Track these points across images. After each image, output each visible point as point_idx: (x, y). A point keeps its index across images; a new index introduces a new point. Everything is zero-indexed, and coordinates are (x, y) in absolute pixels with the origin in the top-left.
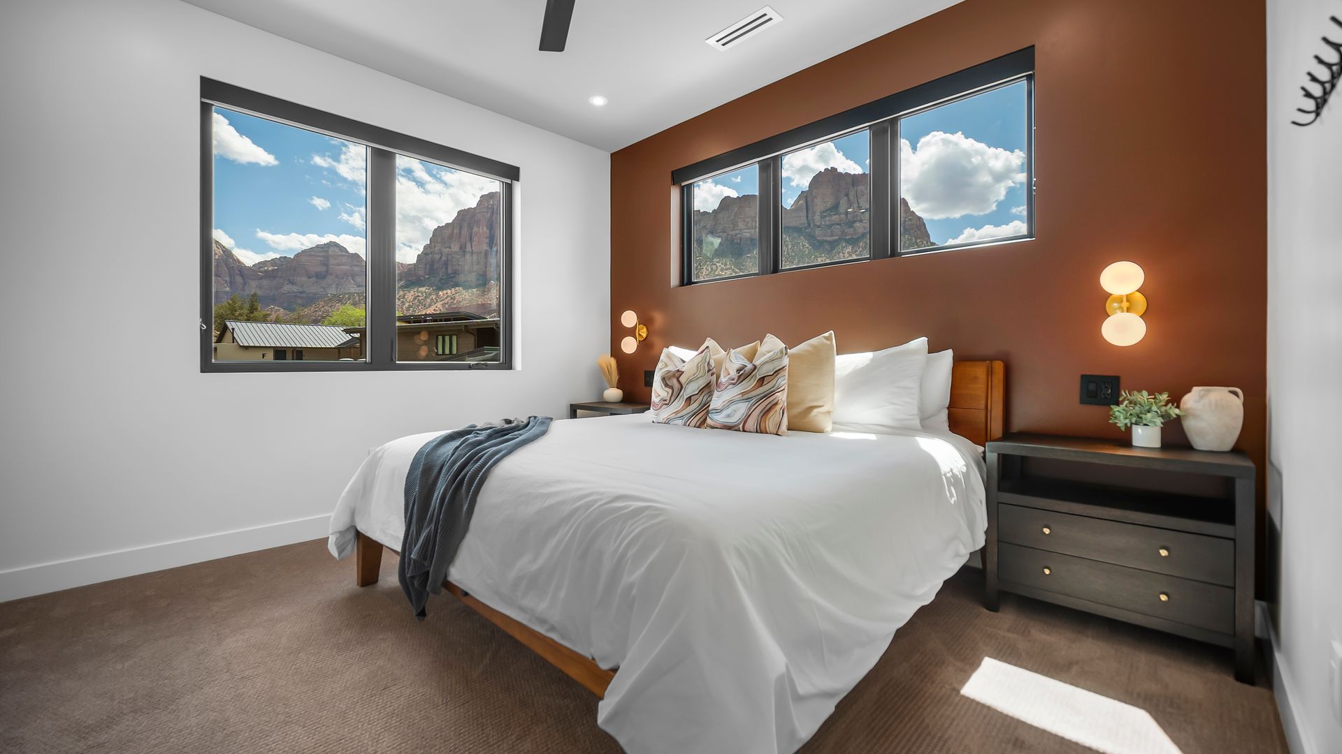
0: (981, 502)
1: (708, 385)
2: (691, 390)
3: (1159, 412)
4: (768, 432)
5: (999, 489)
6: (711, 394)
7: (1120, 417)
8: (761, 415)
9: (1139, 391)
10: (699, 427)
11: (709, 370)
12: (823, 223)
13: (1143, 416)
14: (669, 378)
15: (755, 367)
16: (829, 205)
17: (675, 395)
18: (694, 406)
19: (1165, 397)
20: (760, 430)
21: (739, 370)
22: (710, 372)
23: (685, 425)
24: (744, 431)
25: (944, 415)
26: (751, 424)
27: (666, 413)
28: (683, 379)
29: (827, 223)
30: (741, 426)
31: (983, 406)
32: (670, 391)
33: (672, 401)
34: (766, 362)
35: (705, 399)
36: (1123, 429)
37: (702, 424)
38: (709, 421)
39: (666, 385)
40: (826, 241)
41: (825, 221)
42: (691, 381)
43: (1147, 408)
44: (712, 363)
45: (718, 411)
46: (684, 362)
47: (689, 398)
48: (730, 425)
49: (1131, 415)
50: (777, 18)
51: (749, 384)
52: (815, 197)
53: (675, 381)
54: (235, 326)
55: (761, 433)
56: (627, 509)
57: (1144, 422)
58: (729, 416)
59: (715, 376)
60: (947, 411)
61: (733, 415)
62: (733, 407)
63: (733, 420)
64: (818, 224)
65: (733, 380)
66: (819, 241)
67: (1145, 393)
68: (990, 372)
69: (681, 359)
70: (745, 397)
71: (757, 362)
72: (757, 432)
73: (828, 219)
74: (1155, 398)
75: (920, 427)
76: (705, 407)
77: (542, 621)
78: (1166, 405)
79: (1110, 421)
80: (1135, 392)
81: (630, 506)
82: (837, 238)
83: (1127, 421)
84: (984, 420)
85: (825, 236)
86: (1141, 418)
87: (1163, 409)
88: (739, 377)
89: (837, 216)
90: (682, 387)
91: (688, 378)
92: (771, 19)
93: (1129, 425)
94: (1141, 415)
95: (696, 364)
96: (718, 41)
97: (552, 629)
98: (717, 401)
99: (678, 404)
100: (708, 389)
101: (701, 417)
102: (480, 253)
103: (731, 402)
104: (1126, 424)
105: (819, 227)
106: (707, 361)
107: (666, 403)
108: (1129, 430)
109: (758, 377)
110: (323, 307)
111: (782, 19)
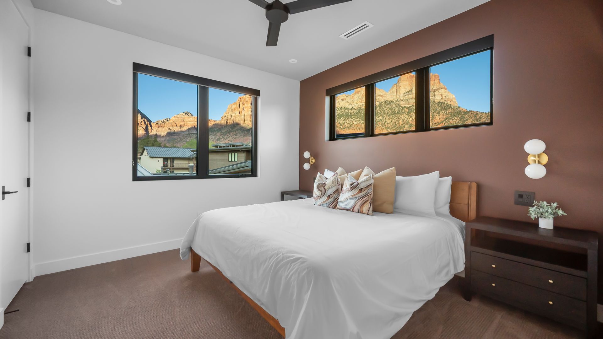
0: (462, 250)
1: (337, 190)
2: (330, 192)
3: (552, 212)
4: (364, 213)
5: (472, 244)
6: (339, 194)
7: (533, 212)
8: (361, 205)
9: (543, 201)
10: (334, 208)
11: (338, 183)
12: (404, 98)
13: (544, 214)
14: (320, 187)
15: (358, 184)
16: (407, 90)
17: (323, 194)
18: (331, 199)
19: (555, 204)
20: (360, 212)
21: (351, 185)
22: (338, 184)
23: (328, 207)
24: (353, 211)
25: (447, 207)
26: (356, 209)
27: (320, 202)
28: (326, 187)
29: (407, 98)
30: (352, 210)
31: (467, 202)
32: (321, 193)
33: (322, 196)
34: (363, 182)
35: (336, 196)
36: (534, 219)
37: (335, 207)
38: (338, 206)
39: (319, 190)
40: (406, 107)
41: (405, 98)
42: (329, 188)
43: (546, 210)
44: (339, 180)
45: (342, 203)
46: (327, 179)
47: (329, 196)
48: (347, 209)
49: (538, 213)
50: (371, 26)
51: (356, 191)
52: (400, 86)
53: (323, 188)
54: (148, 149)
55: (361, 213)
56: (293, 257)
57: (544, 217)
58: (346, 205)
59: (340, 186)
60: (449, 205)
61: (348, 205)
62: (348, 201)
63: (348, 207)
64: (402, 99)
65: (348, 189)
66: (402, 107)
67: (545, 203)
68: (470, 188)
69: (326, 178)
70: (353, 197)
71: (359, 182)
72: (359, 212)
73: (406, 96)
74: (550, 205)
75: (434, 214)
76: (336, 199)
77: (259, 300)
78: (556, 209)
79: (528, 215)
80: (541, 202)
81: (293, 256)
82: (411, 105)
83: (536, 216)
84: (467, 209)
85: (405, 104)
86: (543, 215)
87: (554, 211)
88: (351, 188)
89: (411, 95)
90: (326, 191)
91: (329, 187)
92: (368, 26)
93: (537, 217)
94: (543, 213)
95: (332, 181)
96: (345, 36)
97: (262, 304)
98: (342, 197)
99: (324, 198)
100: (338, 192)
101: (334, 204)
102: (248, 115)
103: (347, 199)
104: (535, 217)
105: (402, 100)
106: (337, 179)
107: (320, 198)
108: (537, 220)
109: (359, 188)
110: (183, 139)
111: (373, 26)
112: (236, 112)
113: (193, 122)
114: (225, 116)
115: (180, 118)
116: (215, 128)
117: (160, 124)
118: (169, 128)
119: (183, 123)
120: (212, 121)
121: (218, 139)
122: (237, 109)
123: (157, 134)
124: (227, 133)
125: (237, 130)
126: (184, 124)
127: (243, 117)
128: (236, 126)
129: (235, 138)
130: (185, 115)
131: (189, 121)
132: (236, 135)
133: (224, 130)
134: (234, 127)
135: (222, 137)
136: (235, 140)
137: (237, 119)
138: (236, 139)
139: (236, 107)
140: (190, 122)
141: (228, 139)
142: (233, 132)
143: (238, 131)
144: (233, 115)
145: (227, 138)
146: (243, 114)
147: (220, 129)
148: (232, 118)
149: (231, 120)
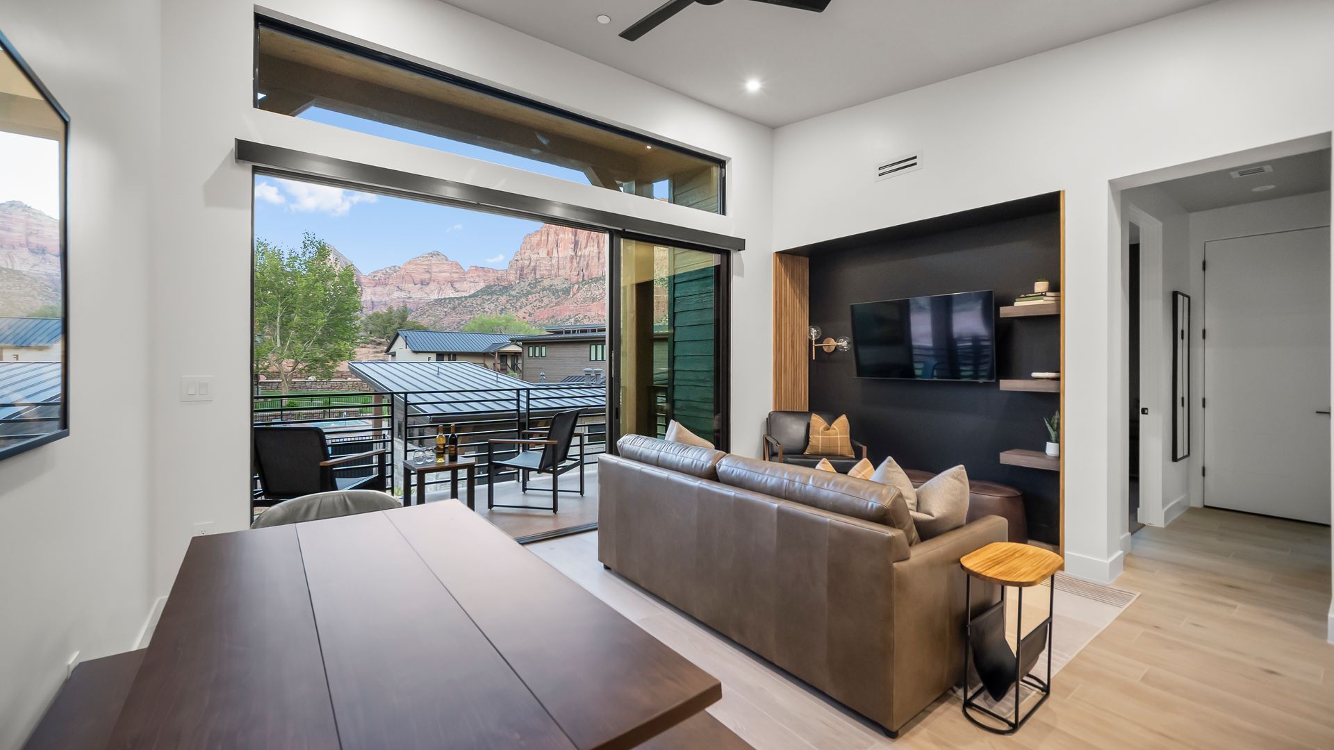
112: (540, 252)
113: (448, 274)
114: (517, 260)
115: (422, 265)
116: (495, 285)
117: (379, 279)
118: (398, 287)
119: (427, 276)
120: (489, 271)
121: (503, 309)
122: (541, 246)
123: (374, 299)
124: (521, 297)
125: (543, 290)
126: (430, 278)
127: (554, 261)
128: (539, 282)
129: (538, 308)
130: (431, 258)
131: (440, 272)
132: (540, 301)
133: (515, 290)
134: (537, 282)
135: (511, 306)
136: (538, 311)
137: (542, 265)
138: (541, 309)
139: (541, 240)
140: (444, 274)
141: (524, 310)
142: (534, 295)
143: (545, 292)
144: (534, 257)
145: (521, 308)
146: (555, 254)
147: (505, 287)
148: (533, 264)
149: (531, 268)
